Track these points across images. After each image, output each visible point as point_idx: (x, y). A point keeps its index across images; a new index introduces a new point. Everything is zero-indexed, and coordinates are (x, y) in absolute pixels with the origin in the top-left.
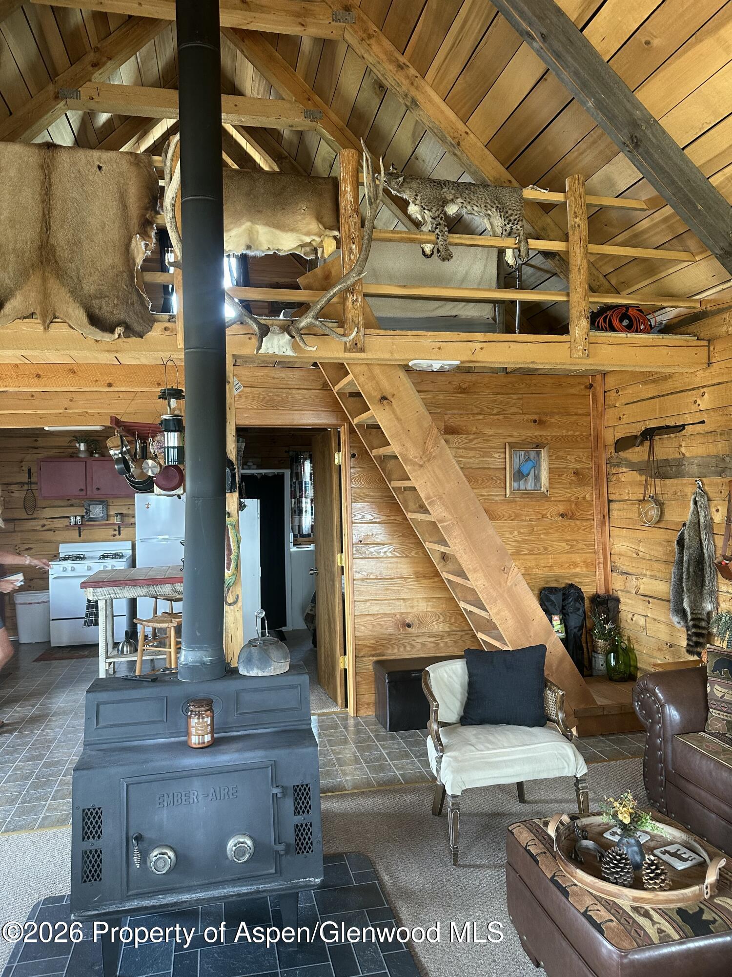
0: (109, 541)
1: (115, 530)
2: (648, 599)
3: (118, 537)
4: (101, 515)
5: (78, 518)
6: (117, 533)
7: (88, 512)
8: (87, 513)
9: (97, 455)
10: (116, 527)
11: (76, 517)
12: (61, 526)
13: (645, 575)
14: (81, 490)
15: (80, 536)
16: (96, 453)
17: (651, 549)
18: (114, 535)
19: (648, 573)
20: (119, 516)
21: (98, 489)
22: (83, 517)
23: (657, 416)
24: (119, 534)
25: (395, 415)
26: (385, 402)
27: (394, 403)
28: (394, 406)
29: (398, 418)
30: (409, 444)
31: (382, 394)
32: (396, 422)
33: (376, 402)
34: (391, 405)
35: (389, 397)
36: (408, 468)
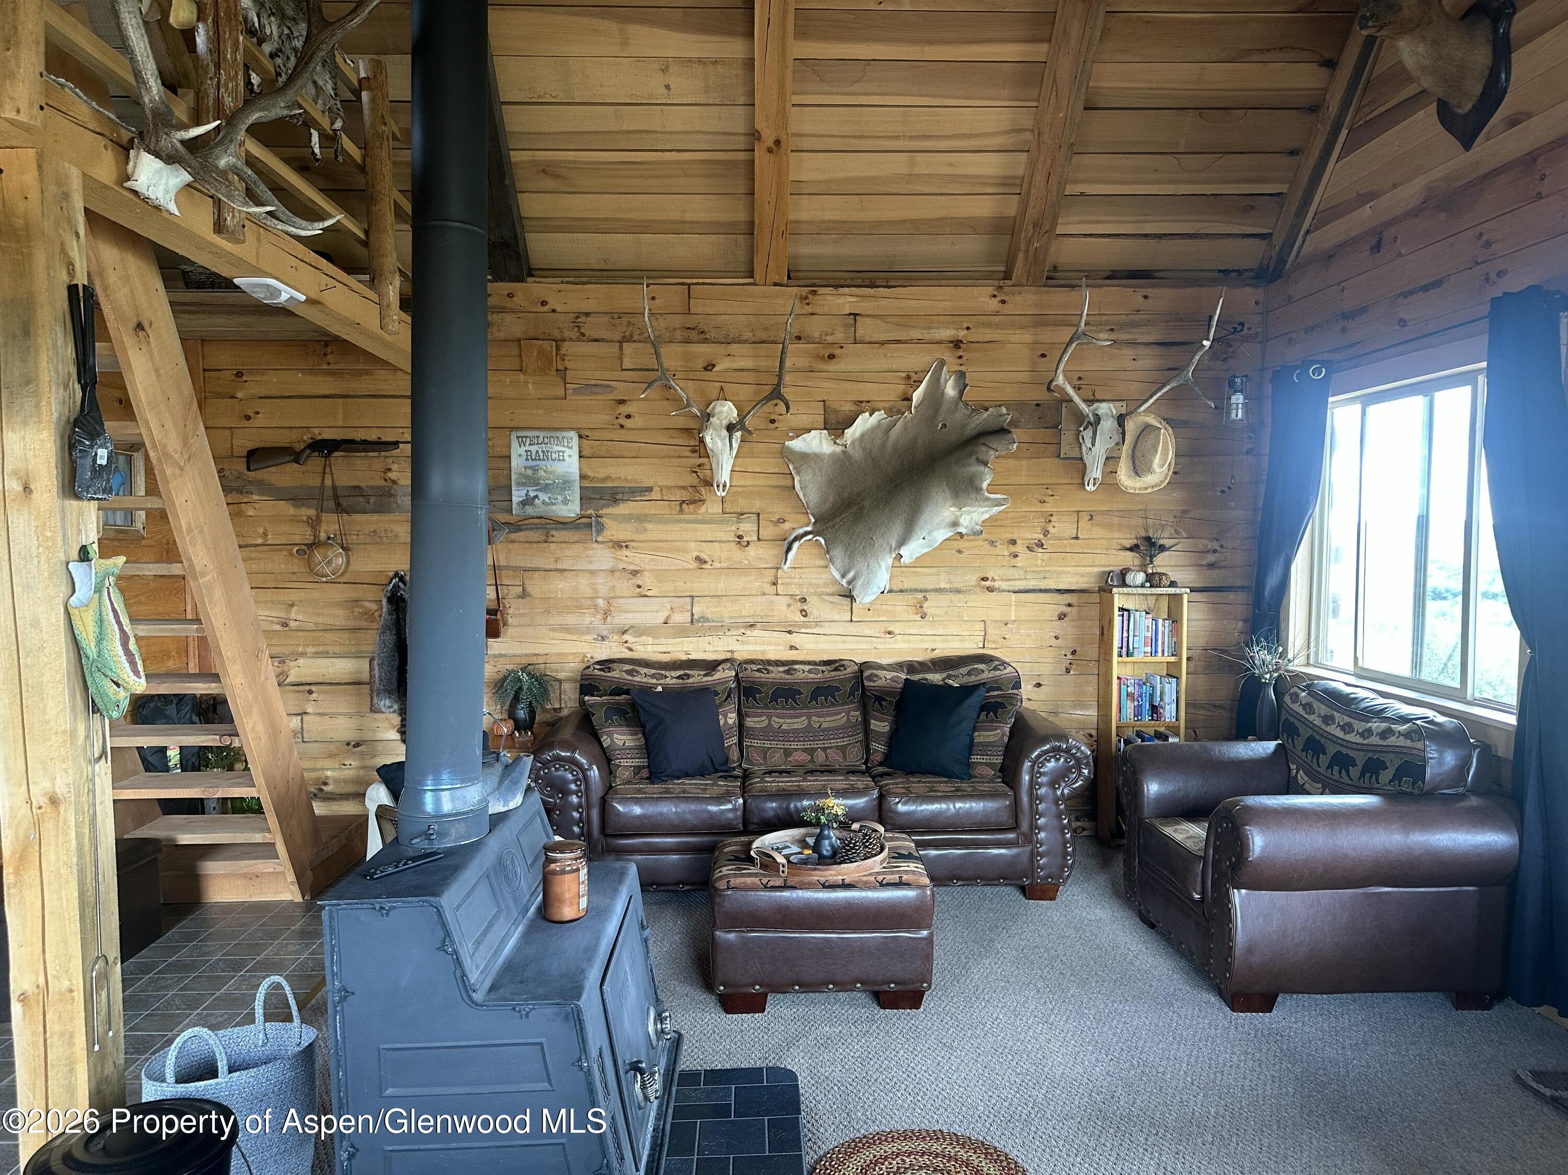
2: (307, 688)
13: (303, 654)
17: (319, 615)
19: (310, 650)
23: (341, 423)
25: (153, 363)
26: (141, 333)
27: (151, 339)
28: (153, 345)
29: (156, 371)
30: (169, 425)
31: (138, 316)
32: (154, 378)
33: (131, 331)
34: (149, 343)
35: (146, 325)
36: (168, 471)
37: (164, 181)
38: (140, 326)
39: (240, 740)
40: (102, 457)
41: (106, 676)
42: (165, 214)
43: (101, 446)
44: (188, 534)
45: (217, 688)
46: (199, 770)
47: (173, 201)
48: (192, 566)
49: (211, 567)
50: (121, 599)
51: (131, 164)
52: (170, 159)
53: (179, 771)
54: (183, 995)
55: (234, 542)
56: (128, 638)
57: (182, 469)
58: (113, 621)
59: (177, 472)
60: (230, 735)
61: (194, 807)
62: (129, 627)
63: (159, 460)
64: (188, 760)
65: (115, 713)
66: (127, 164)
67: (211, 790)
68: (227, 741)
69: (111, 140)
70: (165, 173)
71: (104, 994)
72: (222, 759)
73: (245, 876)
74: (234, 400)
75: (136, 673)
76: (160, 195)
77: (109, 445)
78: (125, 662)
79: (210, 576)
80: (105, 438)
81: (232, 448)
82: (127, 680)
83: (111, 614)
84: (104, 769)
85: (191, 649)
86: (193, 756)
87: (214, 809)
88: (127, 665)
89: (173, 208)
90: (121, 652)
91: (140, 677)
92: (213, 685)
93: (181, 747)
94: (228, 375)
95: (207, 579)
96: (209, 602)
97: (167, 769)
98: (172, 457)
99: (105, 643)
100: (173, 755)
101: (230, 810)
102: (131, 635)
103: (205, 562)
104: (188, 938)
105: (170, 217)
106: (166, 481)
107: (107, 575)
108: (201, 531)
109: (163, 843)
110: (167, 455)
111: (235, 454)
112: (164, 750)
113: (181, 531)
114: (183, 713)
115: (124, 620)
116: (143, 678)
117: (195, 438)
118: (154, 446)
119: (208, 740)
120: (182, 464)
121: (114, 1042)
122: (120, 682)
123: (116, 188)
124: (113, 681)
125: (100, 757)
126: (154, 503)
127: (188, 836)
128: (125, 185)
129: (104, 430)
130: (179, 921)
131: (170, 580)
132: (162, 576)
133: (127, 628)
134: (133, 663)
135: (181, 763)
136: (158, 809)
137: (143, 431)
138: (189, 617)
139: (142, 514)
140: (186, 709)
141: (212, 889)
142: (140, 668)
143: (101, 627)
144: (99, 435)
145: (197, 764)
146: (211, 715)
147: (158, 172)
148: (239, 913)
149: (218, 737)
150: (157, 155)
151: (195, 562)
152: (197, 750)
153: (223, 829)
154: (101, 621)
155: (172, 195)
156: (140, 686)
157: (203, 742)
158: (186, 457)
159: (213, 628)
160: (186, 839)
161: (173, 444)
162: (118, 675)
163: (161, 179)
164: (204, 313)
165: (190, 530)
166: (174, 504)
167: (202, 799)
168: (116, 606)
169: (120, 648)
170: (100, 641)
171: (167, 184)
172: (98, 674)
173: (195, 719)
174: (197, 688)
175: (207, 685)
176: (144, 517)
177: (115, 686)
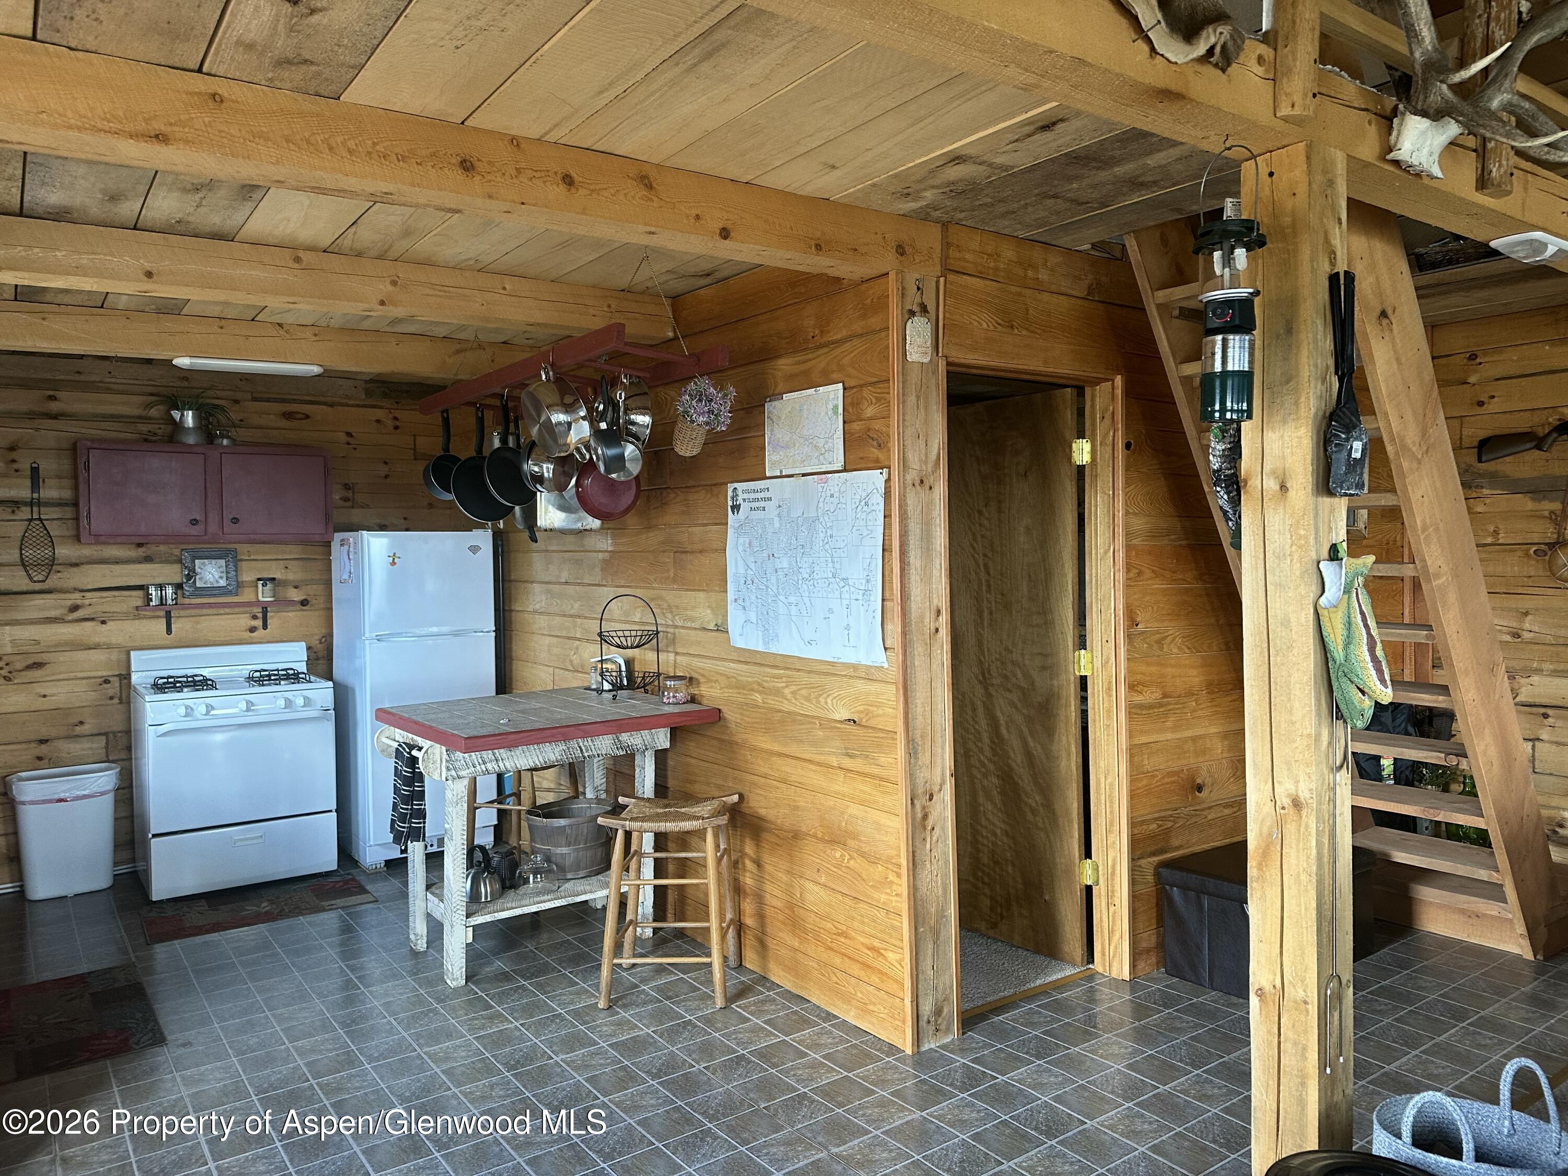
0: (241, 642)
1: (255, 617)
2: (1542, 710)
3: (260, 633)
4: (223, 583)
5: (170, 591)
6: (258, 623)
7: (191, 575)
8: (189, 577)
9: (225, 442)
10: (258, 611)
11: (161, 587)
12: (123, 607)
13: (1538, 671)
14: (194, 522)
15: (169, 630)
16: (223, 436)
17: (1560, 627)
18: (253, 630)
19: (1548, 667)
20: (269, 585)
21: (235, 520)
22: (178, 587)
24: (265, 626)
25: (1395, 352)
26: (1385, 321)
27: (1394, 326)
28: (1395, 332)
29: (1398, 360)
30: (1409, 416)
31: (1382, 304)
32: (1396, 367)
33: (1374, 320)
34: (1391, 330)
35: (1389, 312)
36: (1405, 465)
37: (1429, 142)
38: (1384, 314)
39: (1468, 763)
40: (1356, 451)
41: (1352, 682)
42: (1426, 181)
43: (1356, 439)
44: (1423, 532)
45: (1445, 701)
46: (1413, 786)
47: (1436, 163)
48: (1425, 567)
49: (1445, 568)
50: (1368, 601)
51: (1395, 133)
52: (1436, 115)
53: (1392, 782)
54: (1399, 1027)
55: (1470, 542)
56: (1375, 643)
57: (1419, 462)
58: (1361, 624)
59: (1415, 465)
60: (1457, 755)
61: (1407, 824)
62: (1376, 631)
63: (1397, 453)
64: (1402, 772)
65: (1359, 722)
66: (1390, 134)
67: (1432, 811)
68: (1453, 761)
69: (1375, 114)
70: (1430, 133)
71: (1336, 1014)
72: (1437, 776)
73: (1463, 912)
74: (1465, 386)
75: (1383, 681)
76: (1424, 160)
77: (1363, 436)
78: (1372, 668)
79: (1444, 579)
80: (1360, 430)
81: (1461, 438)
82: (1374, 688)
83: (1359, 617)
84: (1344, 778)
85: (1407, 653)
86: (1407, 768)
87: (1427, 828)
88: (1373, 672)
89: (1437, 171)
90: (1368, 658)
91: (1386, 687)
92: (1441, 698)
93: (1395, 759)
94: (1460, 360)
95: (1440, 581)
96: (1443, 607)
97: (1380, 779)
98: (1409, 450)
99: (1352, 647)
100: (1387, 764)
101: (1444, 834)
102: (1377, 638)
103: (1440, 563)
104: (1404, 965)
105: (1433, 183)
106: (1403, 476)
107: (1356, 575)
108: (1437, 530)
109: (1378, 856)
110: (1404, 447)
111: (1464, 445)
112: (1377, 758)
113: (1415, 529)
114: (1398, 721)
115: (1372, 623)
116: (1390, 687)
117: (1435, 427)
118: (1393, 440)
119: (1431, 757)
120: (1420, 456)
121: (1344, 1069)
122: (1366, 690)
123: (1377, 163)
124: (1358, 688)
125: (1341, 766)
126: (1385, 500)
127: (1403, 854)
128: (1388, 157)
129: (1360, 421)
130: (1390, 942)
131: (1389, 582)
132: (1381, 577)
133: (1374, 632)
134: (1379, 671)
135: (1395, 774)
136: (1371, 819)
137: (1382, 425)
138: (1406, 621)
139: (1364, 513)
140: (1401, 718)
141: (1425, 916)
142: (1387, 677)
143: (1349, 629)
144: (1354, 427)
145: (1411, 778)
146: (1426, 728)
147: (1424, 133)
148: (1454, 952)
149: (1443, 755)
150: (1424, 114)
151: (1429, 563)
152: (1411, 763)
153: (1442, 855)
154: (1350, 623)
155: (1436, 156)
156: (1386, 695)
157: (1426, 758)
158: (1425, 448)
159: (1445, 635)
160: (1401, 857)
161: (1412, 436)
162: (1365, 683)
163: (1424, 142)
164: (1440, 294)
165: (1425, 529)
166: (1409, 500)
167: (1414, 818)
168: (1363, 608)
169: (1367, 653)
170: (1348, 641)
171: (1431, 145)
172: (1345, 679)
173: (1411, 729)
174: (1423, 700)
175: (1434, 697)
176: (1366, 516)
177: (1360, 694)
